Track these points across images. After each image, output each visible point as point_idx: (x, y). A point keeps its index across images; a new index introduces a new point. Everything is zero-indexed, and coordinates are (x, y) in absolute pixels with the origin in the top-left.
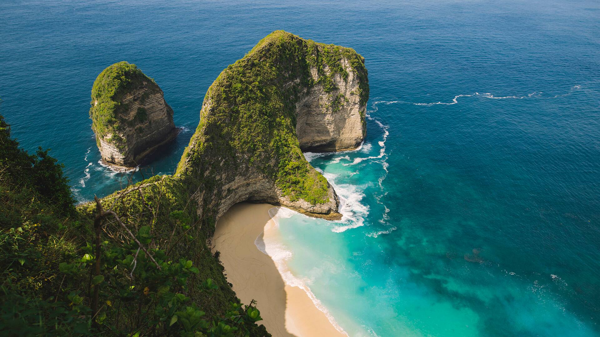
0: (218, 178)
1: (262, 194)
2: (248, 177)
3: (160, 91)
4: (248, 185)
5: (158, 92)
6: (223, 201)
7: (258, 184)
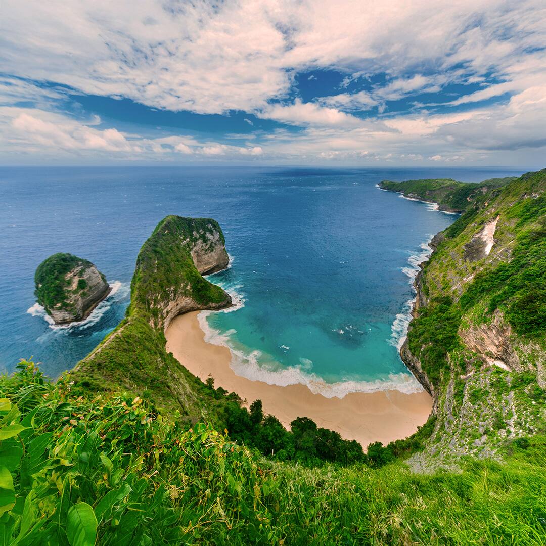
0: (159, 307)
1: (187, 308)
2: (177, 301)
3: (93, 265)
4: (178, 305)
5: (91, 267)
6: (165, 320)
7: (183, 303)
